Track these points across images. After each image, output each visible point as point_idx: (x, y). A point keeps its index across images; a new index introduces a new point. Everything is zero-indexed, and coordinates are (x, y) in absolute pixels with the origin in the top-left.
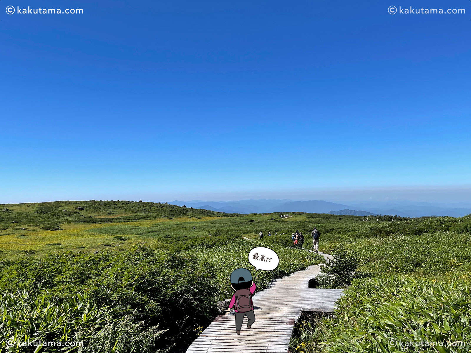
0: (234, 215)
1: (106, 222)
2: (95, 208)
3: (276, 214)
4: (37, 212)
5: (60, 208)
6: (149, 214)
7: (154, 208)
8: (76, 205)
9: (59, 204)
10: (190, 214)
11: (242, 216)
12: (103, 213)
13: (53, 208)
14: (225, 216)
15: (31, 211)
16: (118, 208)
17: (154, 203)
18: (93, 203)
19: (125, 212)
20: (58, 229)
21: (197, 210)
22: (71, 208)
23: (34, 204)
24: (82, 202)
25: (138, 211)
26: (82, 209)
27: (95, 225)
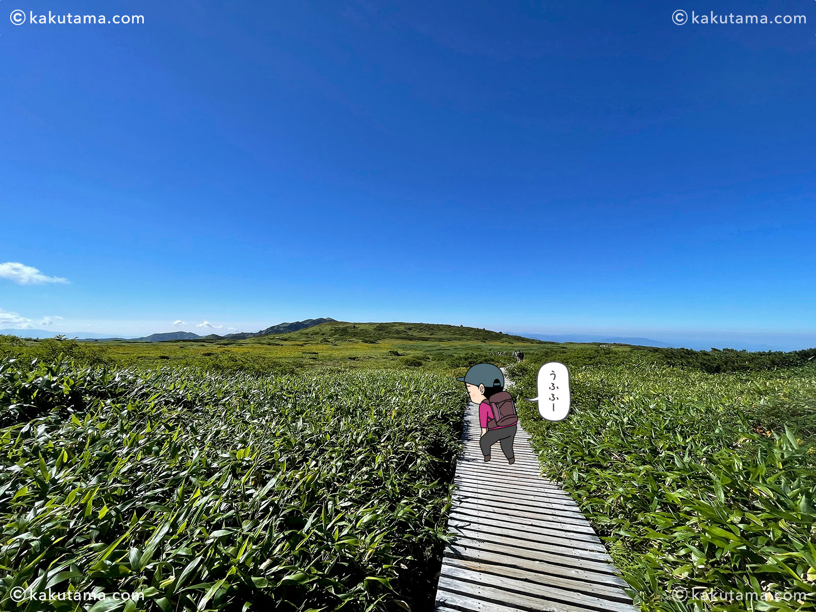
0: (550, 343)
1: (422, 340)
2: (421, 329)
3: (594, 344)
4: (375, 329)
5: (394, 327)
6: (464, 337)
7: (471, 332)
8: (407, 326)
9: (393, 324)
10: (504, 339)
11: (558, 344)
12: (427, 334)
13: (387, 327)
14: (539, 343)
15: (371, 328)
16: (440, 330)
17: (472, 328)
18: (421, 325)
19: (445, 333)
20: (375, 343)
21: (512, 336)
22: (402, 328)
23: (376, 324)
24: (411, 324)
25: (456, 334)
26: (411, 329)
27: (411, 342)
